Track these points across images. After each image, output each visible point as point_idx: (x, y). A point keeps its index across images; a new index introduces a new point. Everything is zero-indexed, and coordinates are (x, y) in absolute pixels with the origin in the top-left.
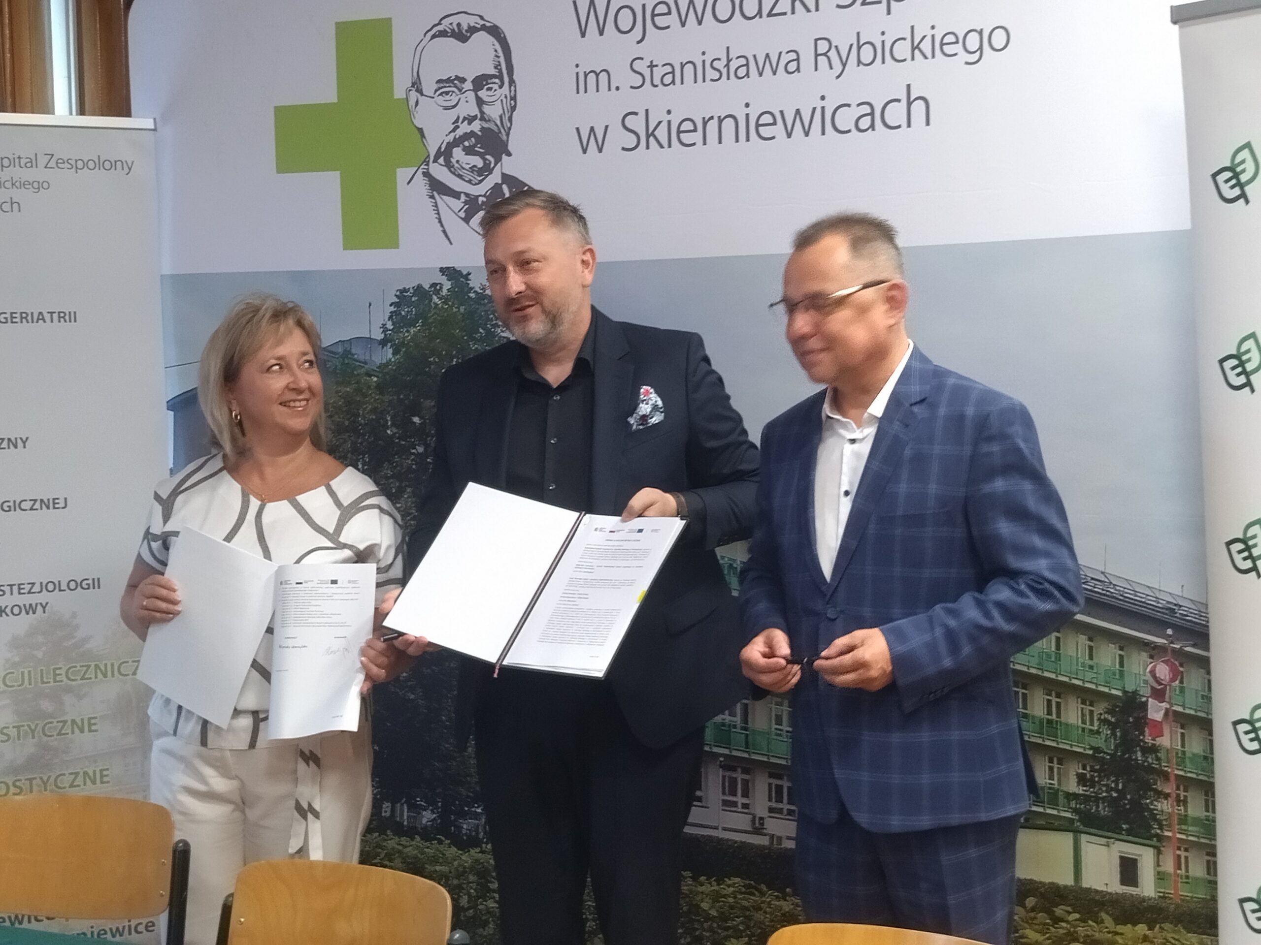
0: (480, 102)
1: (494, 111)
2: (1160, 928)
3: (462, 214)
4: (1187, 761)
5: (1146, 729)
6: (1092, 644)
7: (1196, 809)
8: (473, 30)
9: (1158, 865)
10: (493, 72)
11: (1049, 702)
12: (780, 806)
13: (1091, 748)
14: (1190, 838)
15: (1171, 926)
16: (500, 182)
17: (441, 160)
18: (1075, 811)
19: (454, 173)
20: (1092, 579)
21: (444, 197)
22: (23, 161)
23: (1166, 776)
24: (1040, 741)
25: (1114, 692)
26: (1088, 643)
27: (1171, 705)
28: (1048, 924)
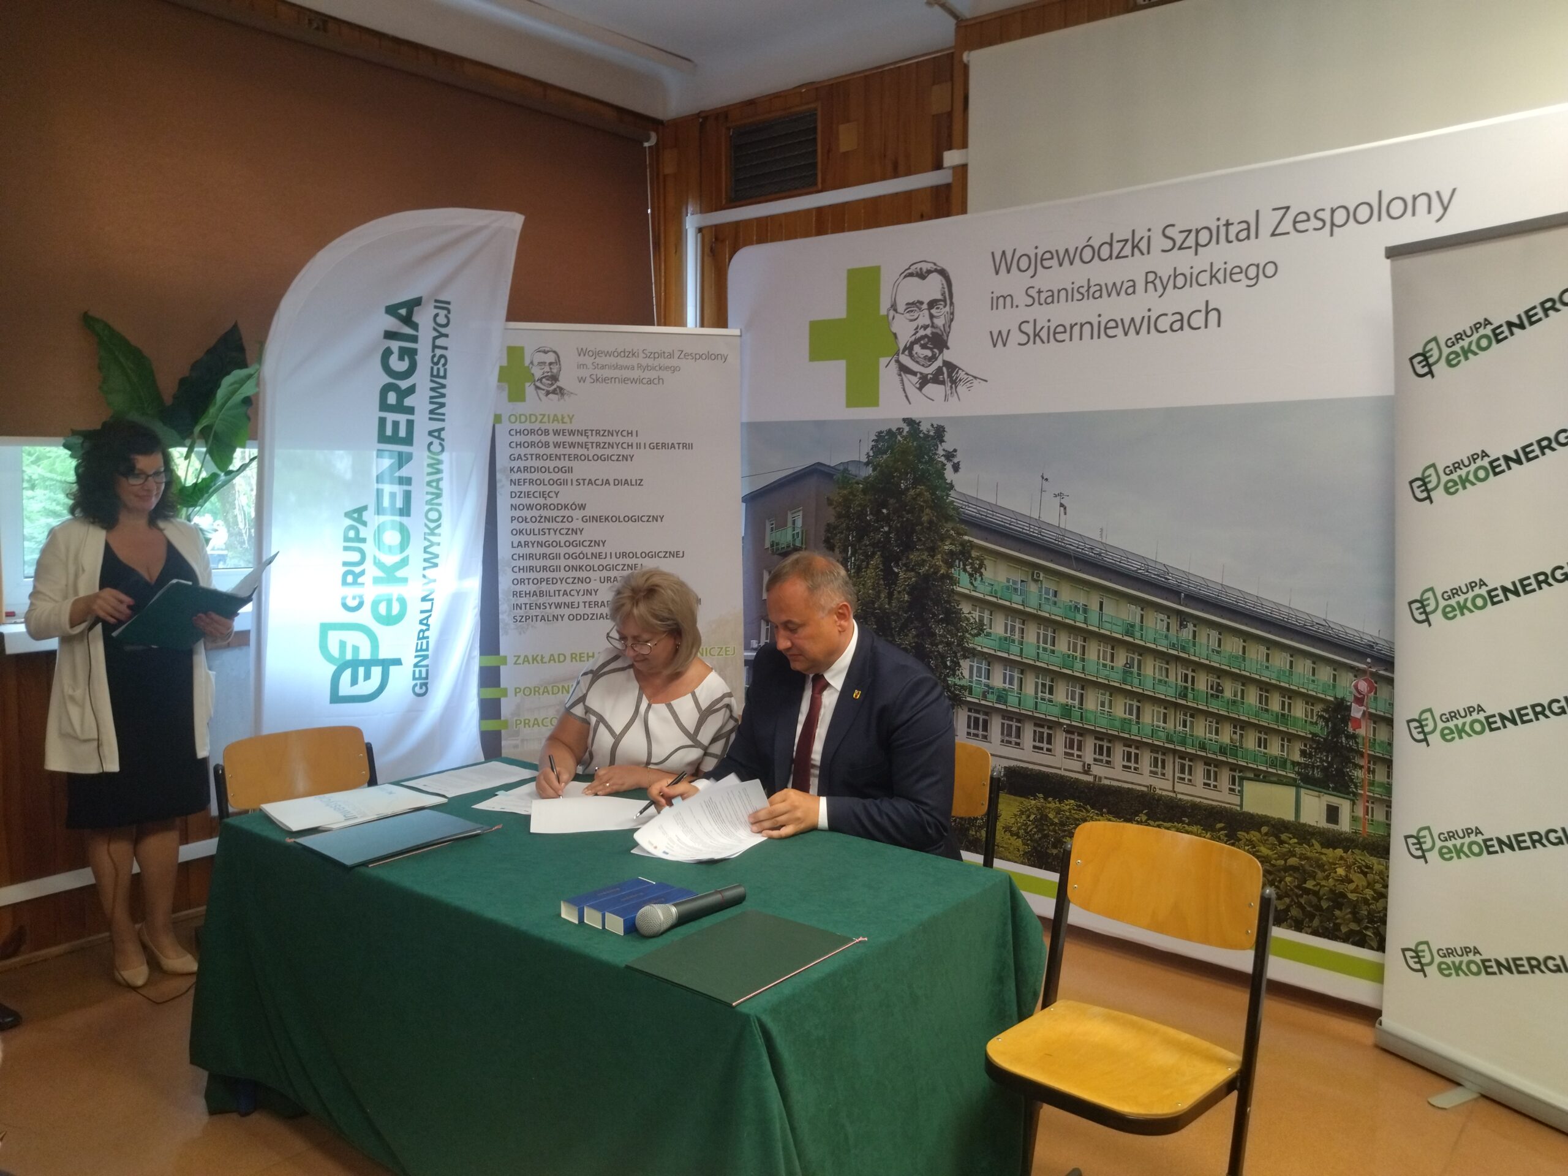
0: (932, 316)
1: (940, 322)
2: (1352, 852)
3: (918, 385)
4: (1377, 745)
5: (1349, 723)
6: (1314, 666)
7: (1380, 777)
8: (929, 272)
9: (1353, 812)
10: (939, 297)
11: (1283, 702)
12: (1101, 757)
13: (1311, 733)
14: (1376, 795)
15: (1360, 851)
16: (941, 365)
17: (907, 352)
18: (1298, 773)
19: (913, 360)
20: (1317, 624)
21: (909, 376)
22: (666, 355)
23: (1362, 755)
24: (1276, 727)
25: (1328, 698)
26: (1312, 665)
27: (1368, 708)
28: (1275, 844)
